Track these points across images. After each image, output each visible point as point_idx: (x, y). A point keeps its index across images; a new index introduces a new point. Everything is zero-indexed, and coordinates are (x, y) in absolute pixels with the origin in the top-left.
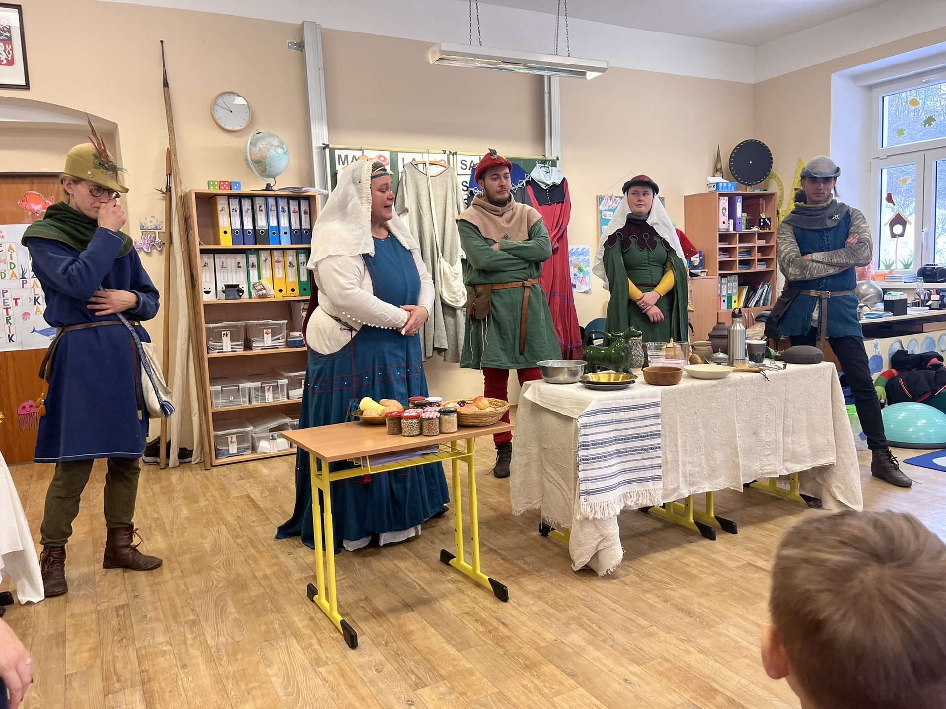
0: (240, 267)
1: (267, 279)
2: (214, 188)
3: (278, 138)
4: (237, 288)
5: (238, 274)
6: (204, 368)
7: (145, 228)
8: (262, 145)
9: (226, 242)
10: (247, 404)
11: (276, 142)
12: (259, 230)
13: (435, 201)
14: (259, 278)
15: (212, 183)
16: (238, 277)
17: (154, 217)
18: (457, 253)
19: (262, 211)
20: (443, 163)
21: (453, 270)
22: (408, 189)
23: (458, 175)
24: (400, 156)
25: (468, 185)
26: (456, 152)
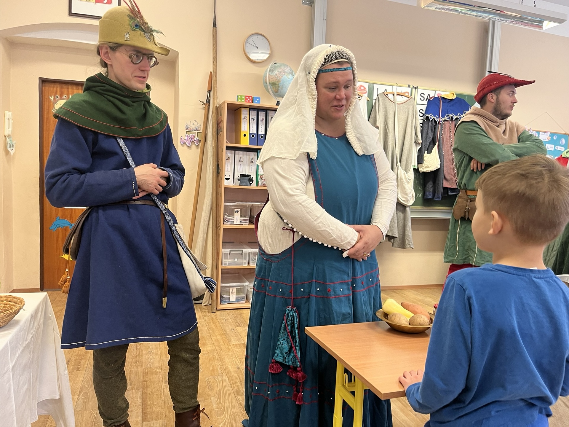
0: (252, 162)
2: (241, 101)
4: (249, 178)
5: (250, 168)
6: (219, 235)
7: (189, 128)
8: (278, 71)
9: (245, 142)
10: (247, 265)
11: (288, 70)
13: (398, 123)
15: (240, 97)
16: (250, 170)
17: (196, 121)
18: (411, 164)
20: (407, 94)
21: (407, 177)
22: (380, 112)
23: (417, 104)
24: (376, 87)
25: (424, 112)
26: (418, 87)
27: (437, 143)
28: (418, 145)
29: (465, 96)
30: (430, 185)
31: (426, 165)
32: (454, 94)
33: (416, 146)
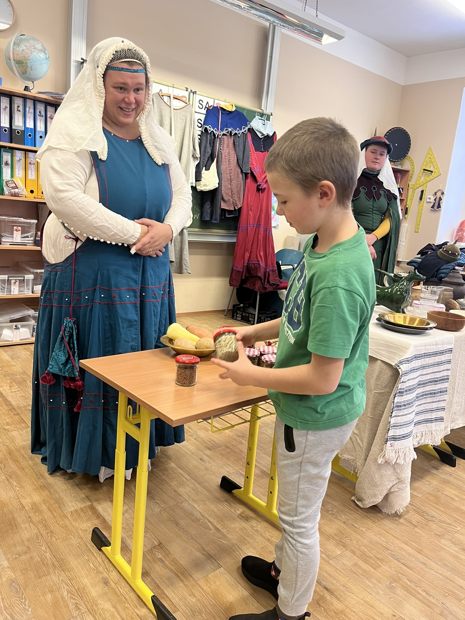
1: (20, 178)
3: (42, 43)
8: (25, 46)
11: (39, 46)
12: (15, 130)
13: (175, 132)
14: (12, 176)
19: (19, 111)
20: (184, 99)
23: (195, 112)
25: (202, 123)
26: (196, 92)
27: (216, 159)
28: (195, 160)
29: (244, 109)
30: (207, 206)
31: (204, 183)
32: (234, 106)
33: (194, 161)
